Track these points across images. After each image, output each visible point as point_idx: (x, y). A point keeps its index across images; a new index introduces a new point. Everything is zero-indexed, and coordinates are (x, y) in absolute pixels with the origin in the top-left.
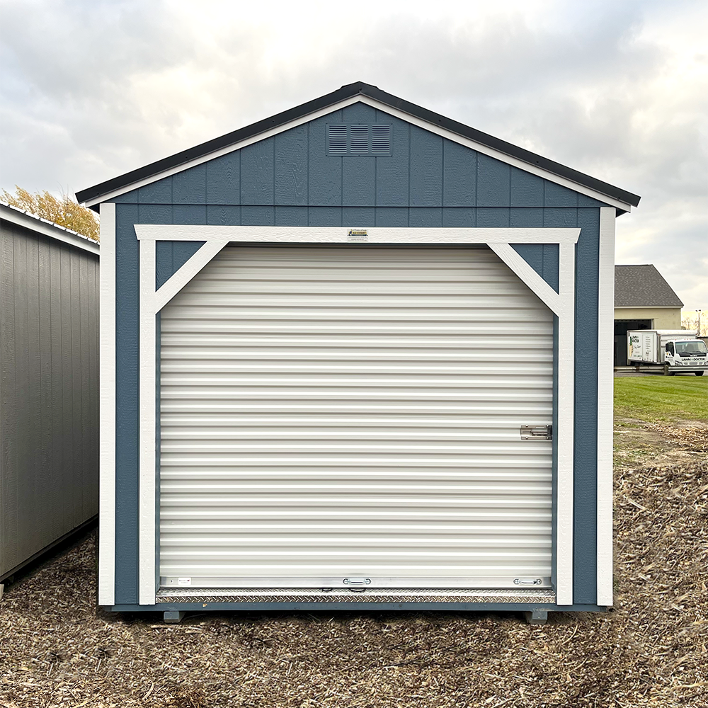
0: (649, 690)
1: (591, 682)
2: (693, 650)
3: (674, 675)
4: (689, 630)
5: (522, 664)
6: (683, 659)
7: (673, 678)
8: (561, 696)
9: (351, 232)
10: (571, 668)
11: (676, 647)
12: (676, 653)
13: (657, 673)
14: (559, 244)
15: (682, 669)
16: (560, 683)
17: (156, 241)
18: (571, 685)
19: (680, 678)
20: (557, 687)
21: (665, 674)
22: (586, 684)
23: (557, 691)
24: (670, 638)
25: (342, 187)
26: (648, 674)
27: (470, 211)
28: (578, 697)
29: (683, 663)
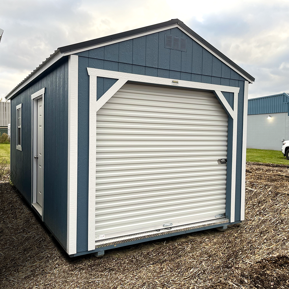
0: (254, 252)
1: (231, 254)
2: (268, 232)
3: (263, 244)
4: (265, 225)
5: (201, 253)
6: (265, 237)
7: (263, 245)
8: (220, 262)
10: (221, 250)
11: (261, 233)
12: (262, 235)
13: (256, 245)
15: (265, 241)
16: (218, 257)
18: (223, 257)
19: (266, 245)
20: (217, 259)
21: (259, 244)
22: (229, 255)
23: (218, 261)
24: (258, 230)
26: (252, 246)
28: (226, 261)
29: (265, 238)
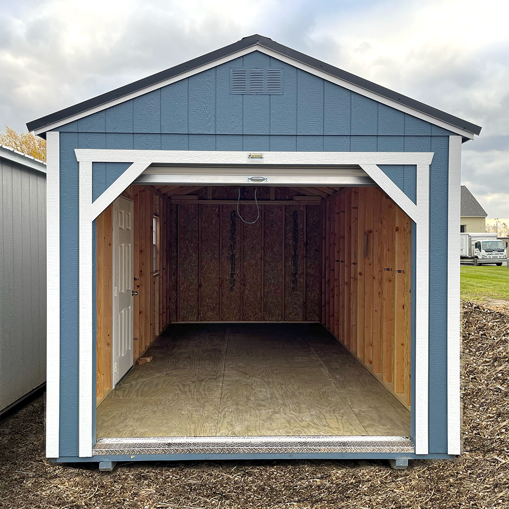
9: (250, 156)
14: (416, 165)
17: (93, 162)
25: (243, 119)
27: (345, 138)
